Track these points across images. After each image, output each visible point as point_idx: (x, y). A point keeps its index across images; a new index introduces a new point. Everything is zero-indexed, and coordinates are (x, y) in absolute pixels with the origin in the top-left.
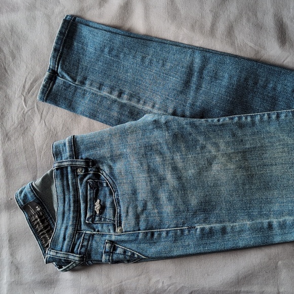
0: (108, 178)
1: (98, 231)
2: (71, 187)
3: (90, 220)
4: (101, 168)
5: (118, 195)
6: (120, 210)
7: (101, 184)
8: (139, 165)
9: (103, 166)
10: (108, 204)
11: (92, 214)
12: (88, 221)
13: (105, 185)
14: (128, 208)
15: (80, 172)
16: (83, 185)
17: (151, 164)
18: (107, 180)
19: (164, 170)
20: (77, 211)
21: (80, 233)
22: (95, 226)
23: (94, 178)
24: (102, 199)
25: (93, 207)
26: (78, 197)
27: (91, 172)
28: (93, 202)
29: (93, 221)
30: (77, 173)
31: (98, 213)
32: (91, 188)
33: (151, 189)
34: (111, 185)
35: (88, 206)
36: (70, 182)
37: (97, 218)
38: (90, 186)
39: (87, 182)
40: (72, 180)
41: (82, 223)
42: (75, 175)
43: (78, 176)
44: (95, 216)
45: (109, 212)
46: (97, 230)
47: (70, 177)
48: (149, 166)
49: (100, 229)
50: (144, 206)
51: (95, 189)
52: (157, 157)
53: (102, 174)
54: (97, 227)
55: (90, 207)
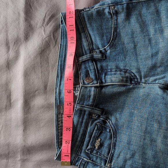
0: (113, 126)
1: (93, 161)
2: (83, 124)
3: (90, 151)
4: (110, 118)
5: (116, 141)
6: (114, 152)
7: (106, 129)
8: (140, 125)
9: (111, 117)
10: (106, 144)
11: (92, 147)
12: (87, 151)
13: (108, 130)
14: (120, 152)
15: (94, 116)
16: (92, 125)
17: (149, 128)
18: (112, 128)
19: (157, 136)
20: (82, 141)
21: (79, 157)
22: (91, 156)
23: (102, 123)
24: (102, 139)
25: (94, 142)
26: (86, 132)
27: (102, 119)
28: (96, 139)
29: (91, 152)
30: (92, 116)
31: (97, 148)
32: (97, 129)
33: (143, 145)
34: (113, 132)
35: (91, 141)
36: (84, 121)
37: (95, 152)
38: (97, 128)
39: (96, 124)
40: (87, 120)
41: (83, 151)
42: (90, 117)
43: (92, 118)
44: (94, 149)
45: (105, 150)
46: (91, 159)
47: (85, 117)
48: (146, 128)
49: (94, 159)
50: (132, 155)
51: (100, 130)
52: (155, 124)
53: (109, 122)
54: (93, 157)
55: (92, 142)
